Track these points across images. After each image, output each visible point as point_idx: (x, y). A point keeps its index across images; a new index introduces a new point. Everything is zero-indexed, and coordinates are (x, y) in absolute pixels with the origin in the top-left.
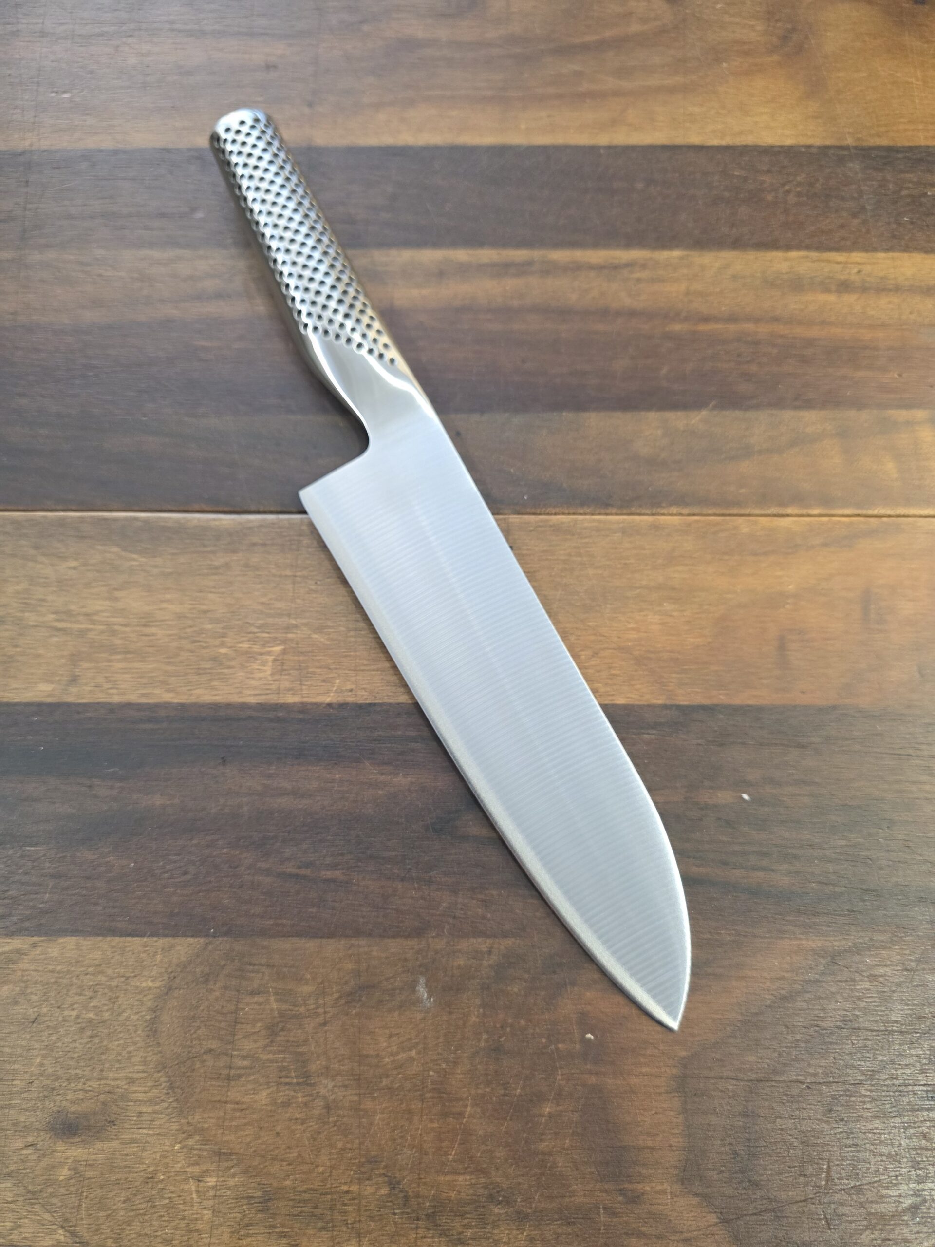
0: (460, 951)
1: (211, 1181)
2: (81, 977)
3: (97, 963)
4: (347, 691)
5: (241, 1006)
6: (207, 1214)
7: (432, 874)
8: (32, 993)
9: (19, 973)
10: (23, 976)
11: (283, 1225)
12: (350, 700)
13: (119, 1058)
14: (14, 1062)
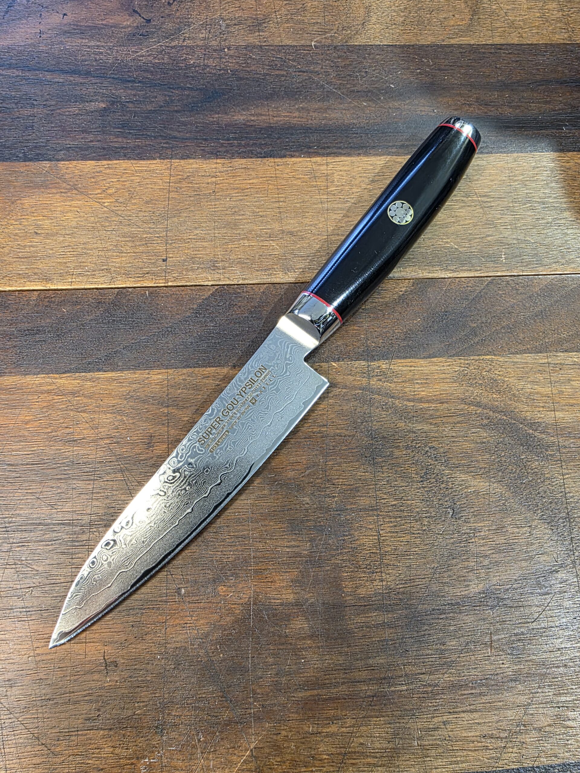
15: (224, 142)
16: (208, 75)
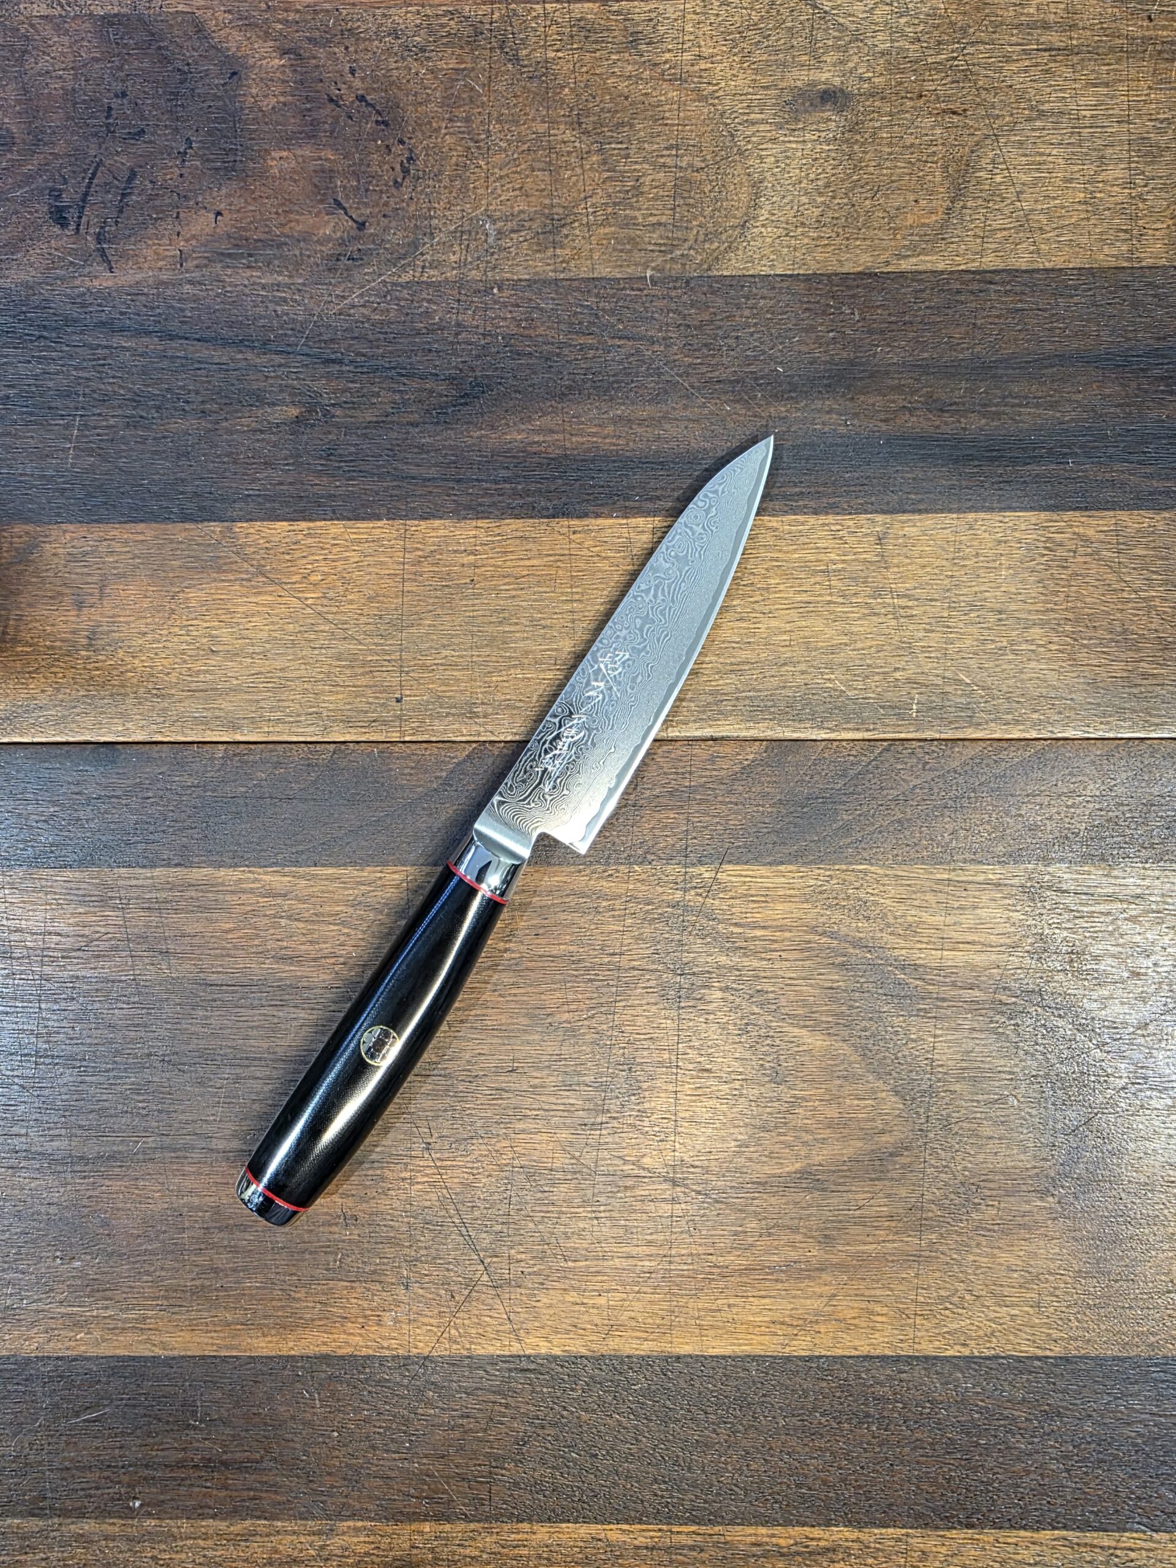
0: (454, 268)
1: (687, 56)
2: (834, 235)
3: (820, 249)
4: (580, 532)
5: (670, 212)
6: (689, 28)
7: (483, 342)
8: (883, 218)
9: (898, 236)
10: (895, 235)
11: (616, 20)
12: (574, 522)
13: (788, 161)
14: (891, 154)
15: (488, 485)
16: (463, 346)
